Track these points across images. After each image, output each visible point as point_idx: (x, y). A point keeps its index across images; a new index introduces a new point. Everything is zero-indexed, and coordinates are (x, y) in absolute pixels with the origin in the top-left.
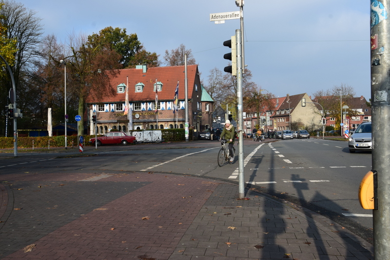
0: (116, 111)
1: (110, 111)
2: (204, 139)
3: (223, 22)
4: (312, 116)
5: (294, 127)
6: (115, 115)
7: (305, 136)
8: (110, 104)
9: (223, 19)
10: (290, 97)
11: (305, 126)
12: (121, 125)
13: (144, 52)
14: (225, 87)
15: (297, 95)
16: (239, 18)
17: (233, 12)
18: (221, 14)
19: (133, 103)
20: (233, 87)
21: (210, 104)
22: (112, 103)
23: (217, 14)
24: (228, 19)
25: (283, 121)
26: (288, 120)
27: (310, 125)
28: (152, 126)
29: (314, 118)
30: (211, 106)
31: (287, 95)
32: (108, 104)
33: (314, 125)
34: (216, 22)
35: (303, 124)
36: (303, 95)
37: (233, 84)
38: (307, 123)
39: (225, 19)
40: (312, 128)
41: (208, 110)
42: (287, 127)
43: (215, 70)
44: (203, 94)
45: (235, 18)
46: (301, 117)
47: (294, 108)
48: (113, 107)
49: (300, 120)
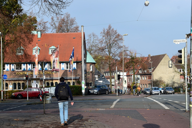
0: (16, 70)
1: (10, 70)
2: (93, 94)
3: (179, 43)
4: (173, 74)
5: (156, 84)
6: (15, 73)
7: (171, 92)
8: (10, 64)
9: (179, 42)
10: (151, 57)
11: (166, 84)
12: (20, 82)
13: (25, 15)
14: (100, 49)
15: (158, 56)
16: (185, 42)
17: (183, 40)
18: (178, 40)
19: (32, 63)
20: (107, 50)
21: (94, 65)
22: (13, 64)
23: (177, 40)
24: (181, 42)
25: (145, 79)
26: (150, 78)
27: (171, 82)
28: (48, 83)
29: (174, 76)
30: (94, 67)
31: (149, 55)
32: (8, 64)
33: (174, 83)
34: (176, 43)
35: (164, 82)
36: (164, 55)
37: (107, 47)
38: (167, 81)
39: (180, 42)
40: (172, 86)
41: (91, 70)
42: (149, 84)
43: (92, 35)
44: (87, 56)
45: (184, 42)
46: (161, 75)
47: (156, 67)
48: (13, 67)
49: (161, 78)
